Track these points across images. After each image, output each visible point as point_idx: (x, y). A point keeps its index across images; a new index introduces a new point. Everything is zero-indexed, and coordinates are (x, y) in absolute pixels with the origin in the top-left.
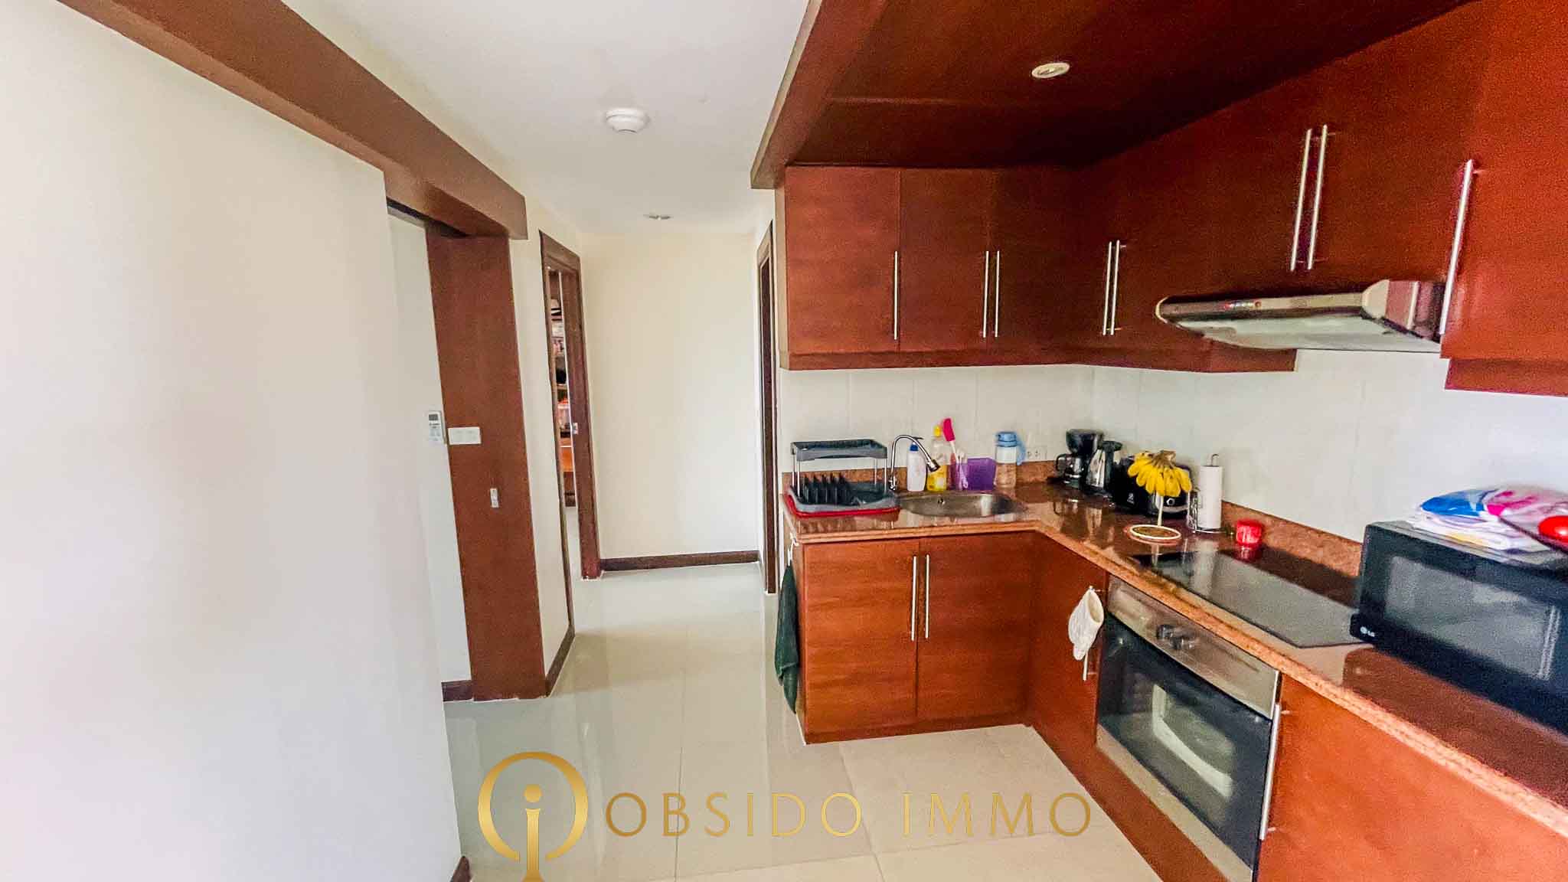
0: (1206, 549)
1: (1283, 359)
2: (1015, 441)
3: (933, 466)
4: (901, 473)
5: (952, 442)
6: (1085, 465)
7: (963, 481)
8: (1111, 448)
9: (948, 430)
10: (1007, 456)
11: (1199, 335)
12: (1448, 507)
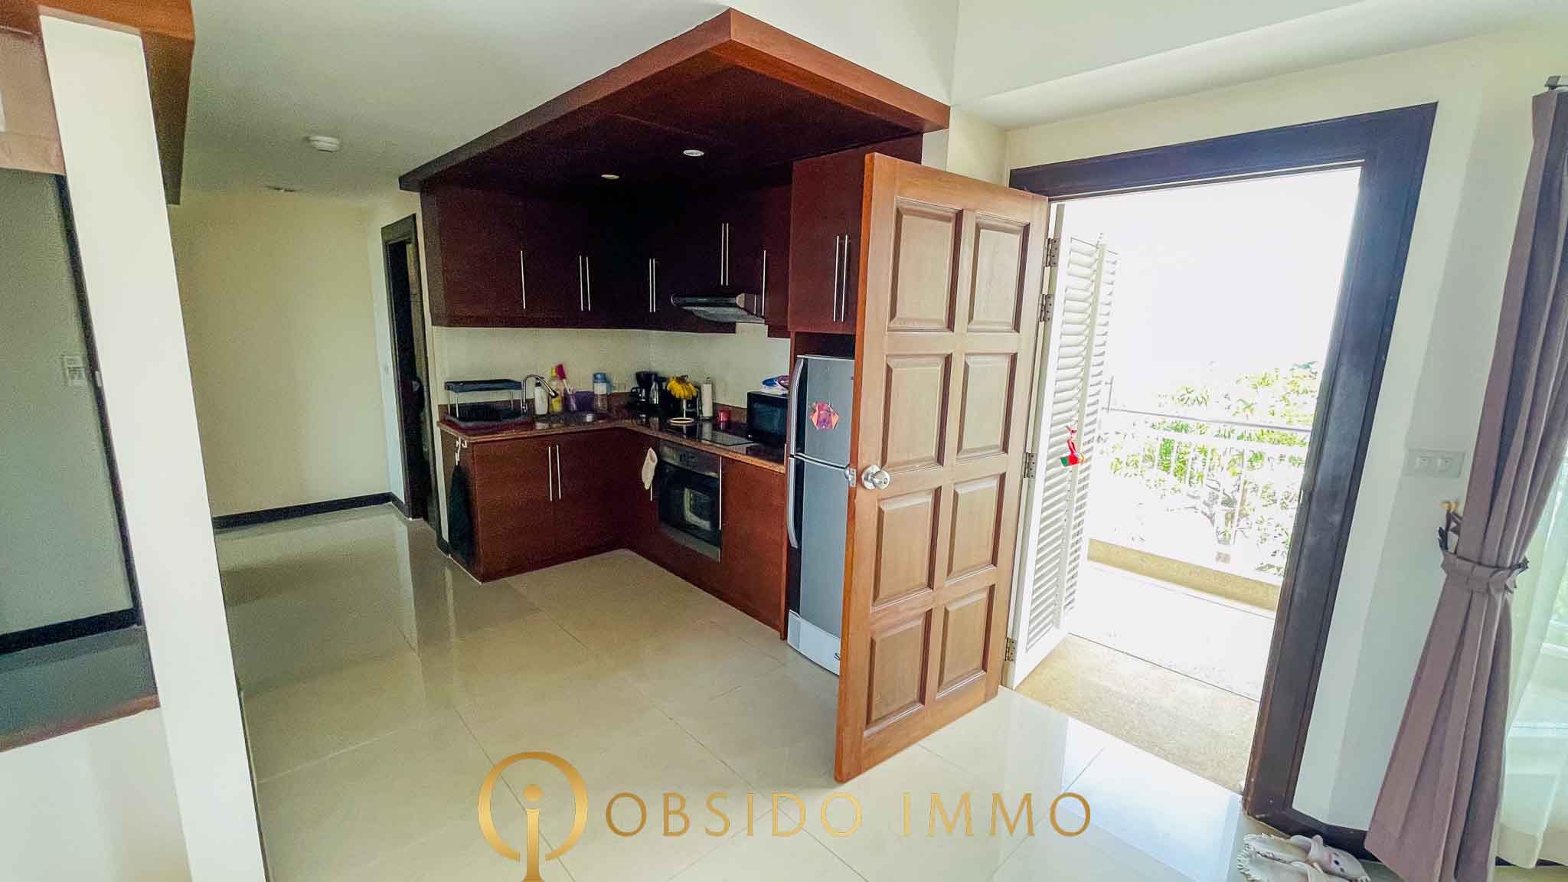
1: (729, 328)
2: (605, 379)
3: (553, 394)
4: (530, 403)
5: (564, 380)
6: (648, 393)
7: (574, 406)
8: (661, 380)
9: (561, 372)
11: (691, 312)
12: (769, 383)
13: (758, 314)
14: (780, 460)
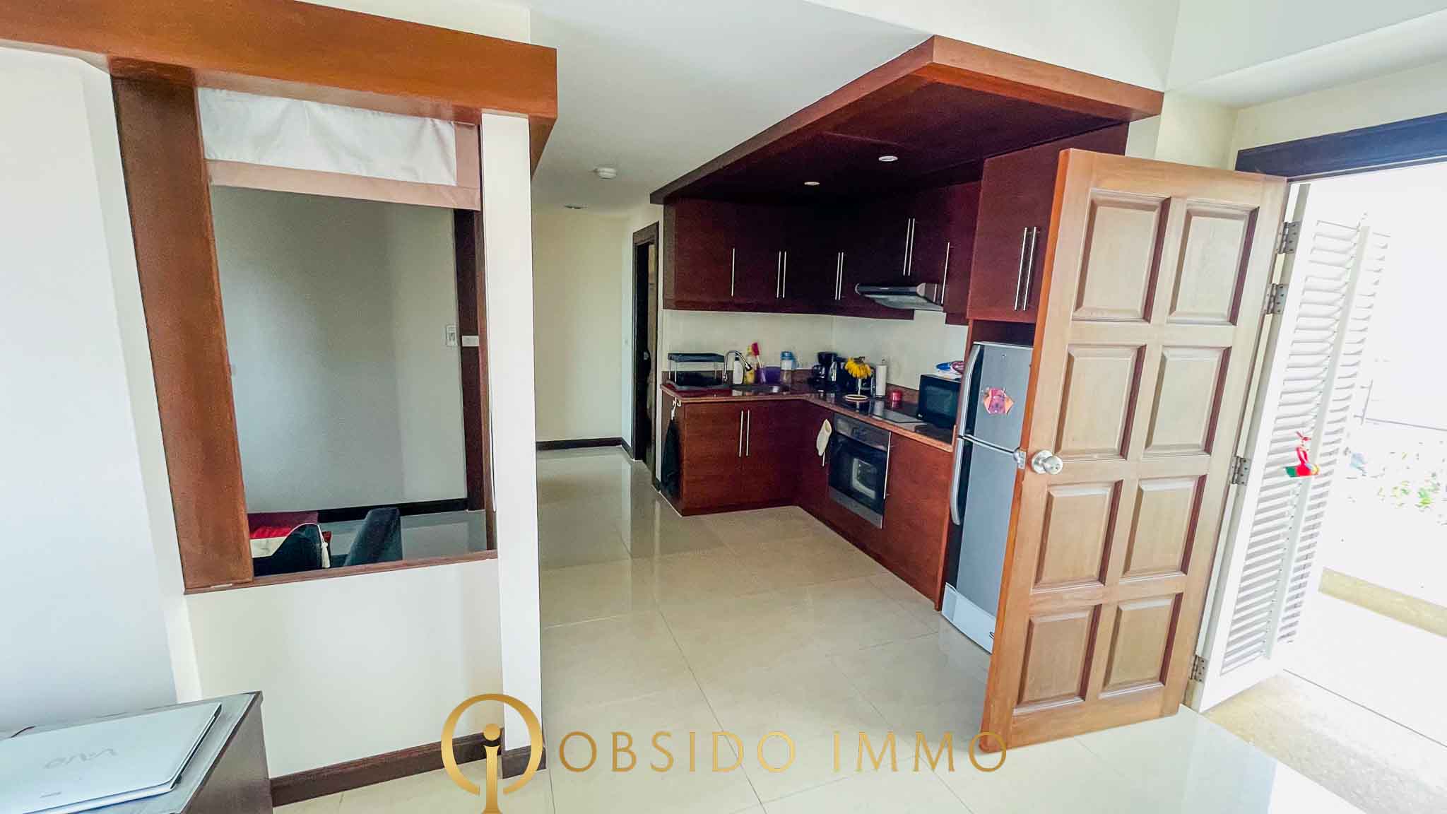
0: (879, 406)
1: (908, 314)
2: (791, 357)
3: (749, 368)
4: (730, 373)
5: (758, 356)
6: (827, 371)
7: (764, 379)
8: (840, 360)
9: (756, 349)
10: (787, 365)
11: (873, 300)
12: (943, 367)
13: (938, 302)
14: (948, 440)
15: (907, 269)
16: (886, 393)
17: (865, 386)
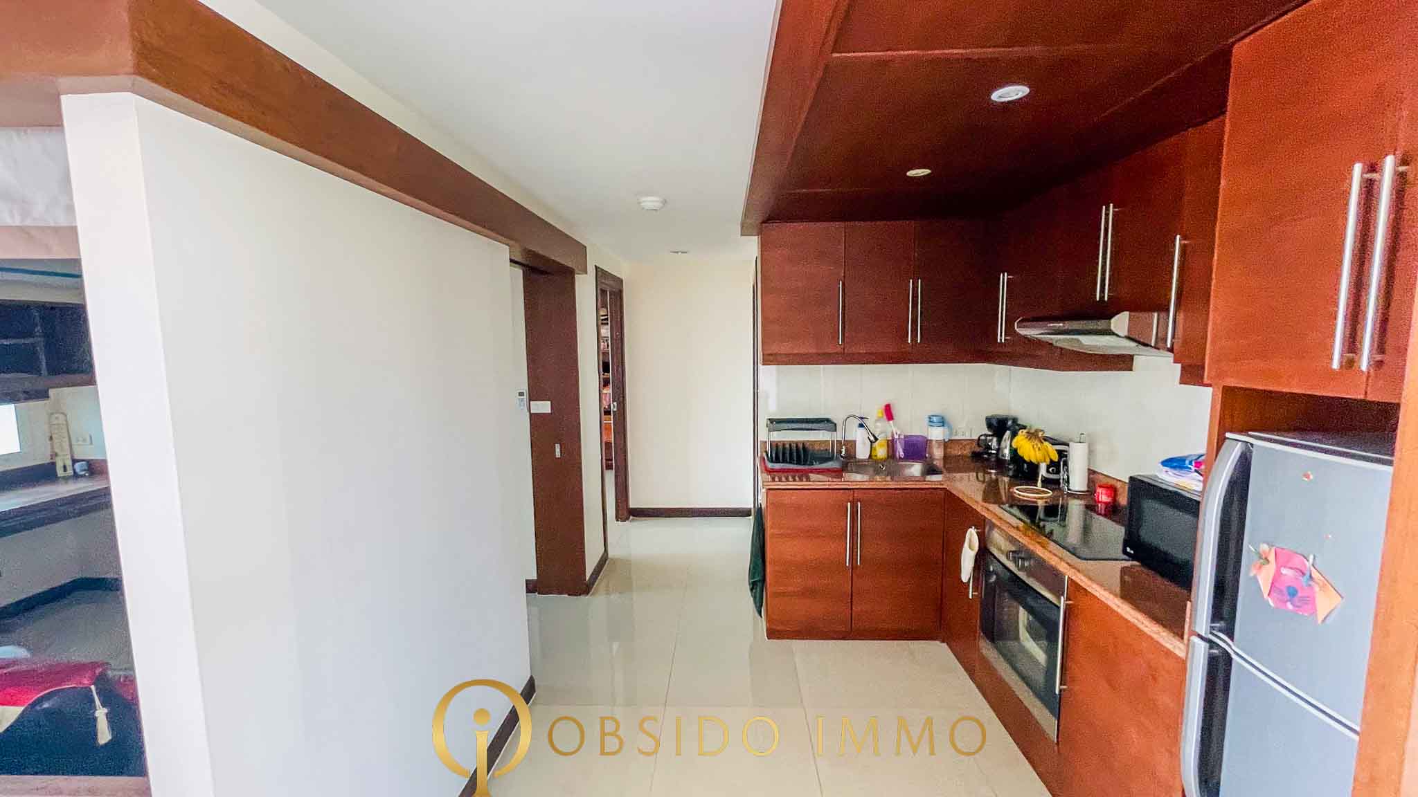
0: (1076, 508)
1: (1123, 362)
2: (943, 422)
3: (872, 439)
4: (851, 445)
5: (891, 422)
6: (999, 442)
7: (900, 452)
9: (889, 413)
10: (937, 434)
12: (1175, 463)
13: (1159, 346)
15: (1102, 291)
16: (1088, 486)
17: (1053, 473)
